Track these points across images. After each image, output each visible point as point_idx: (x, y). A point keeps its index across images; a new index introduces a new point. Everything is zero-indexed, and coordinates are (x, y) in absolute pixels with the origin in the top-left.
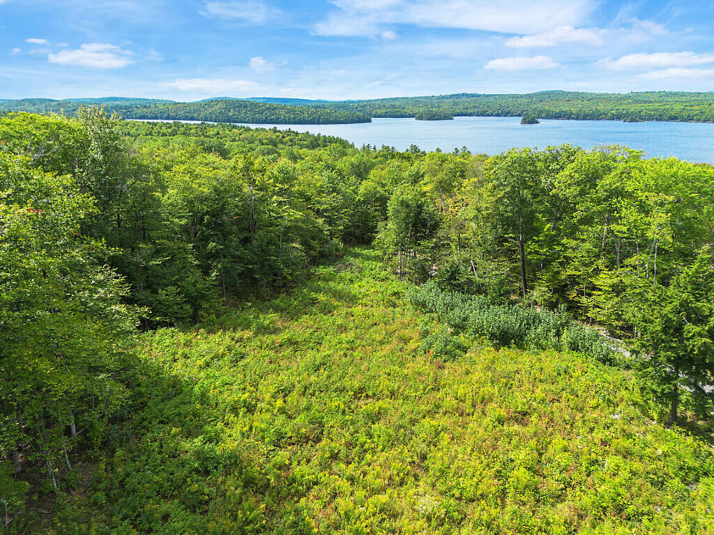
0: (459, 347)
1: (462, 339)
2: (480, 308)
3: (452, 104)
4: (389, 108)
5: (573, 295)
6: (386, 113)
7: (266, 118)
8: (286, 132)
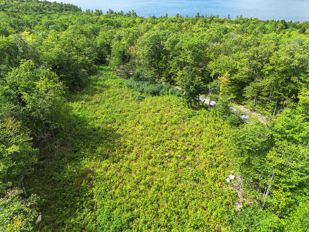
0: (143, 98)
1: (143, 95)
2: (147, 86)
5: (172, 78)
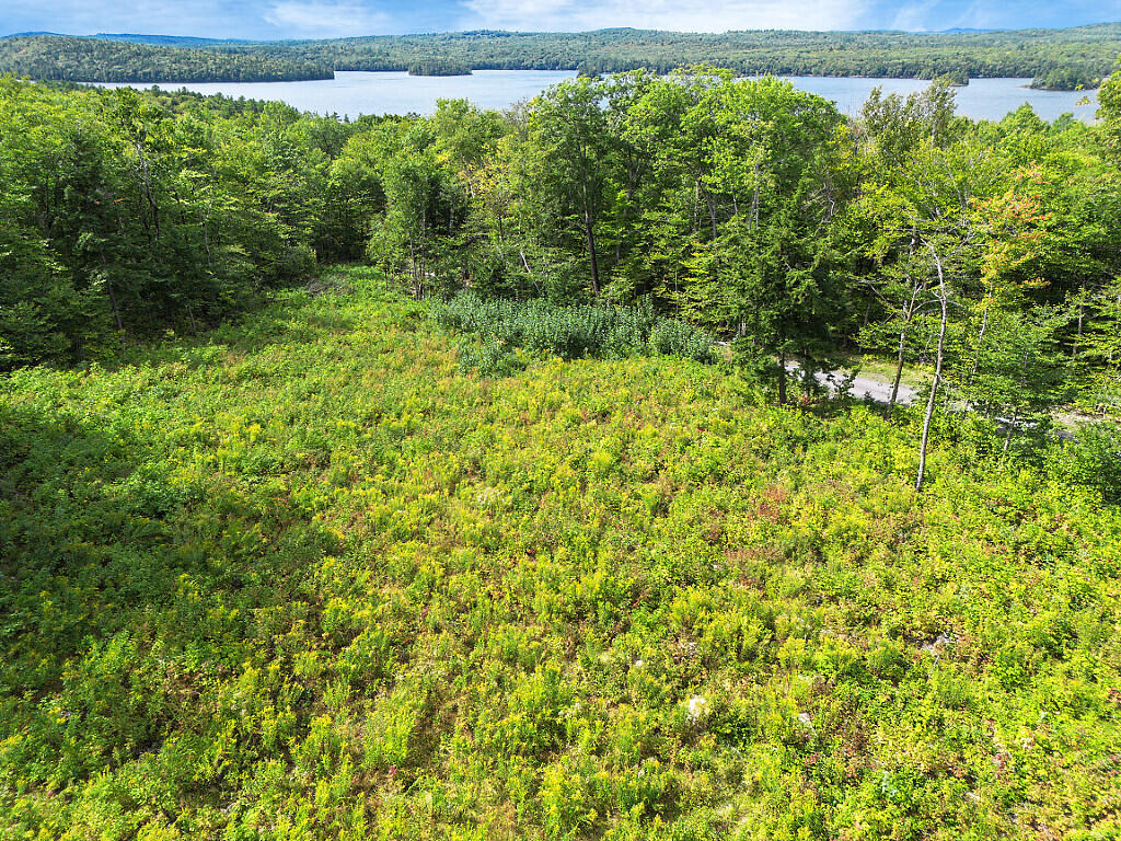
1: (518, 354)
3: (467, 48)
4: (362, 54)
5: (661, 290)
6: (358, 62)
7: (135, 71)
8: (178, 94)
